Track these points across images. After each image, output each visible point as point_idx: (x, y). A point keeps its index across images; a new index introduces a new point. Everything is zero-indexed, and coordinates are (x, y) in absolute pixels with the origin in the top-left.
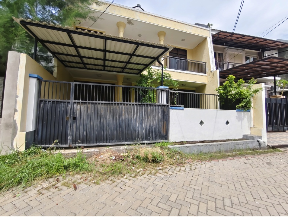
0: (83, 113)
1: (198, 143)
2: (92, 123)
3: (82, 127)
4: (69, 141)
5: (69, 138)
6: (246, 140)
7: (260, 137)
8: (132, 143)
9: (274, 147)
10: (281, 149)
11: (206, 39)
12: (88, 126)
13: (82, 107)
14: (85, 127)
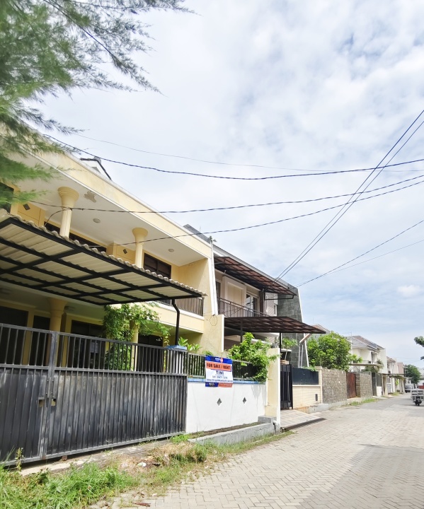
0: (68, 391)
1: (217, 432)
2: (82, 410)
3: (64, 420)
4: (41, 449)
5: (42, 442)
6: (263, 423)
7: (275, 418)
8: (140, 440)
9: (286, 430)
10: (293, 431)
11: (206, 259)
12: (76, 415)
13: (68, 380)
14: (70, 418)
